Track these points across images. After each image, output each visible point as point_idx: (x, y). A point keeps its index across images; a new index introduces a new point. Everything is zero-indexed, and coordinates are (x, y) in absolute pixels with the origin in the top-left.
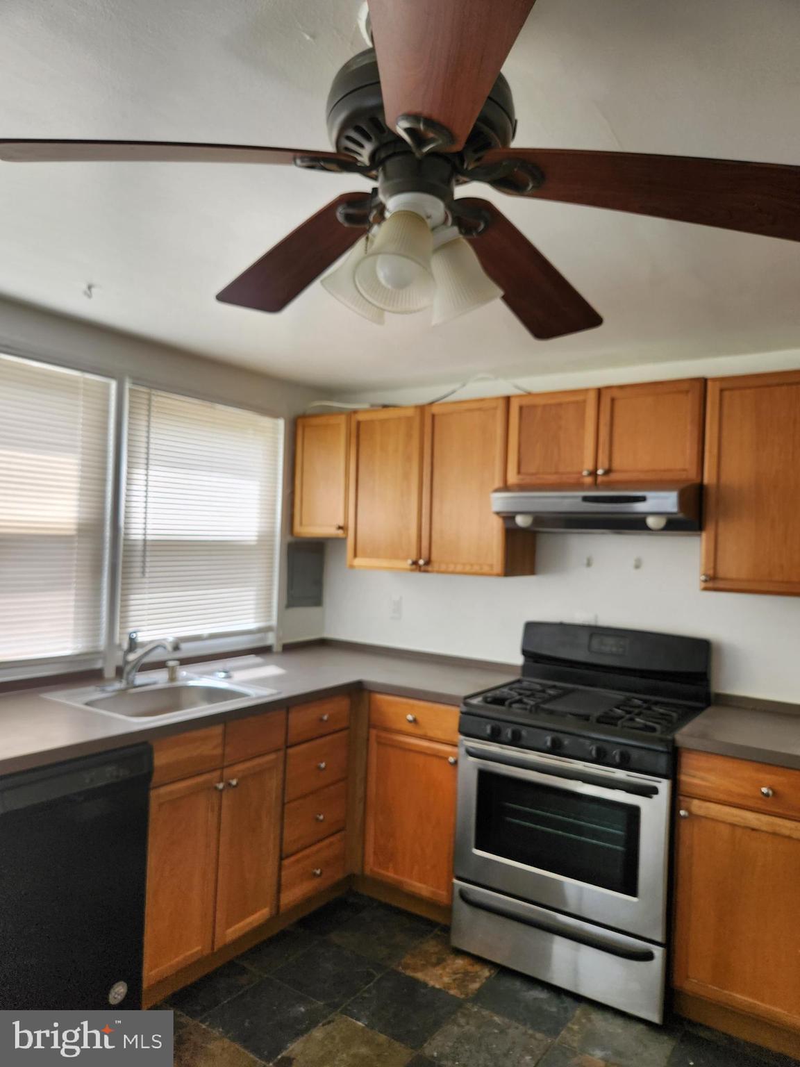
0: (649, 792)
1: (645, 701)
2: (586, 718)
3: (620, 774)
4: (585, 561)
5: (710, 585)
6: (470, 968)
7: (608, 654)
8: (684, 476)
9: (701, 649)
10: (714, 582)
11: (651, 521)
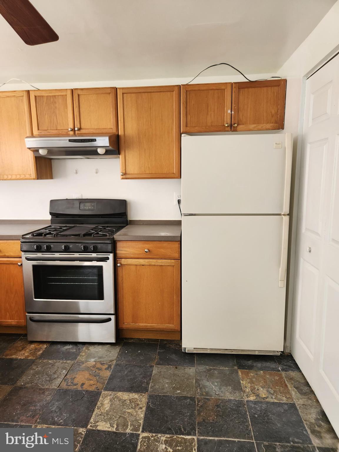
0: (105, 259)
1: (103, 227)
2: (79, 235)
3: (94, 255)
4: (75, 172)
5: (124, 177)
6: (37, 347)
7: (87, 209)
8: (111, 131)
9: (123, 203)
10: (125, 175)
11: (100, 151)
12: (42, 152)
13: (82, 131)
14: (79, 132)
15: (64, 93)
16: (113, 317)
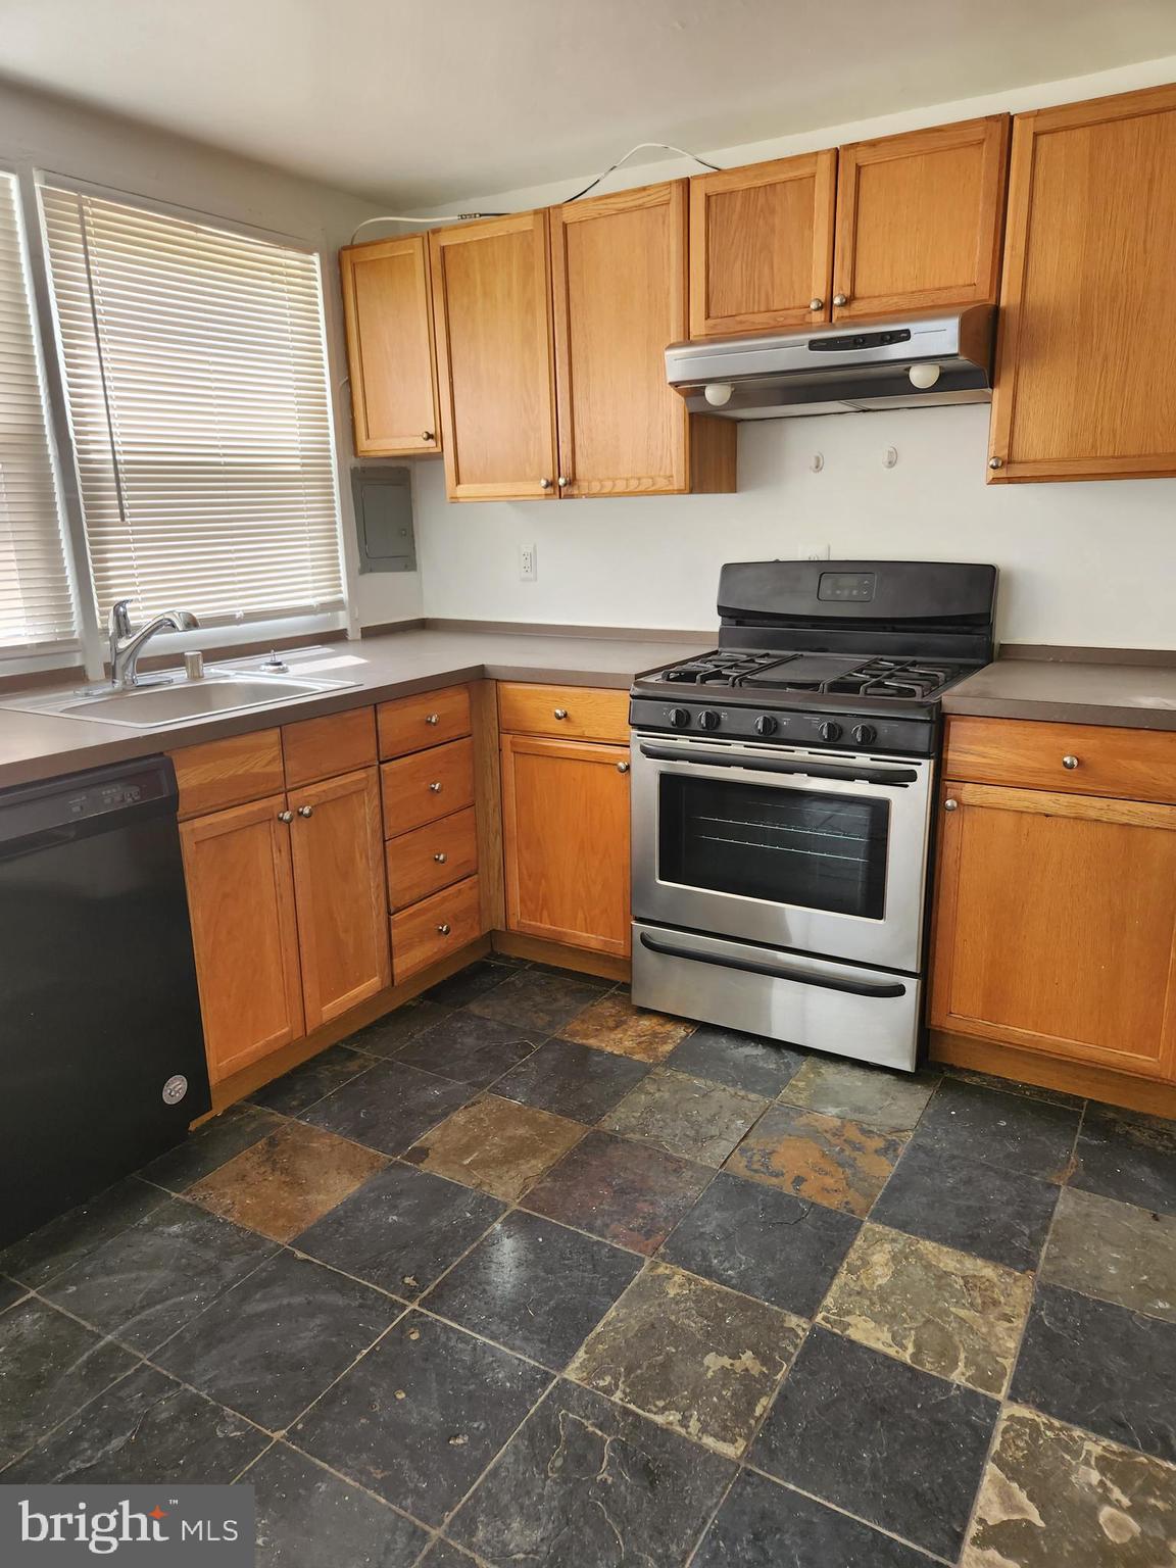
0: (904, 778)
1: (897, 663)
2: (814, 686)
3: (863, 760)
4: (813, 463)
5: (1002, 473)
7: (844, 601)
8: (969, 294)
9: (984, 578)
10: (1008, 469)
11: (920, 376)
12: (715, 395)
13: (858, 307)
14: (846, 312)
15: (805, 171)
16: (911, 985)
